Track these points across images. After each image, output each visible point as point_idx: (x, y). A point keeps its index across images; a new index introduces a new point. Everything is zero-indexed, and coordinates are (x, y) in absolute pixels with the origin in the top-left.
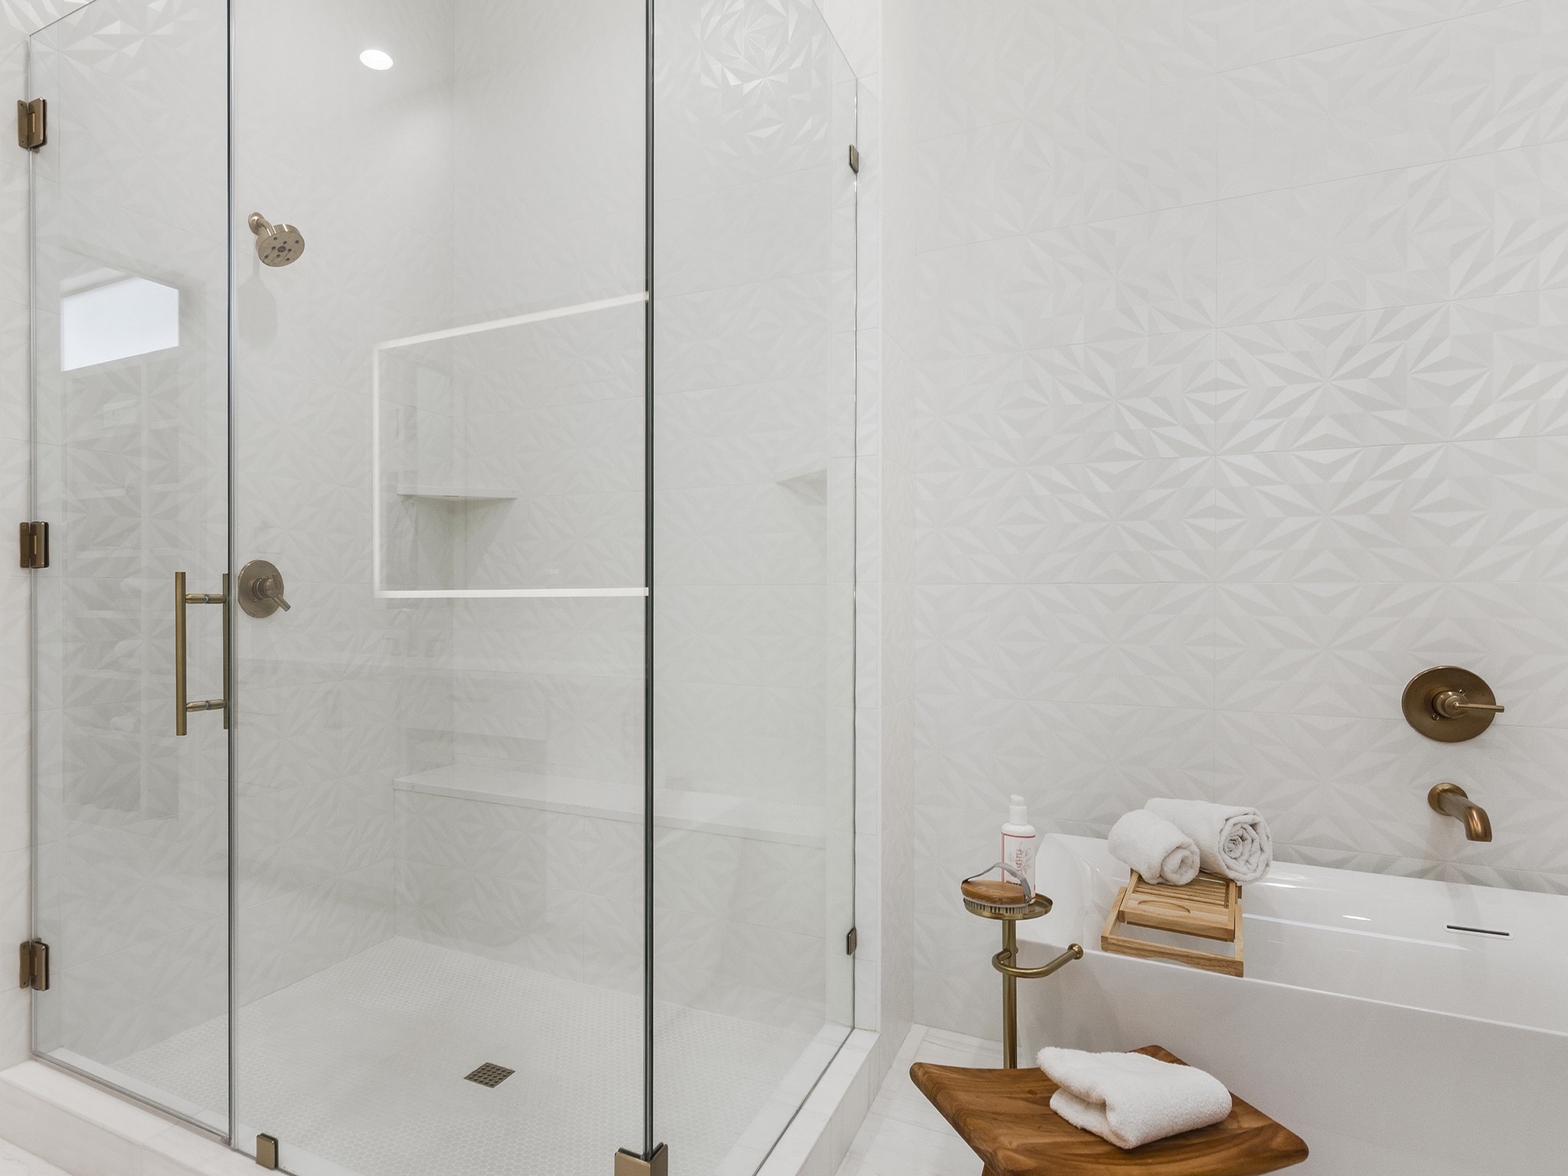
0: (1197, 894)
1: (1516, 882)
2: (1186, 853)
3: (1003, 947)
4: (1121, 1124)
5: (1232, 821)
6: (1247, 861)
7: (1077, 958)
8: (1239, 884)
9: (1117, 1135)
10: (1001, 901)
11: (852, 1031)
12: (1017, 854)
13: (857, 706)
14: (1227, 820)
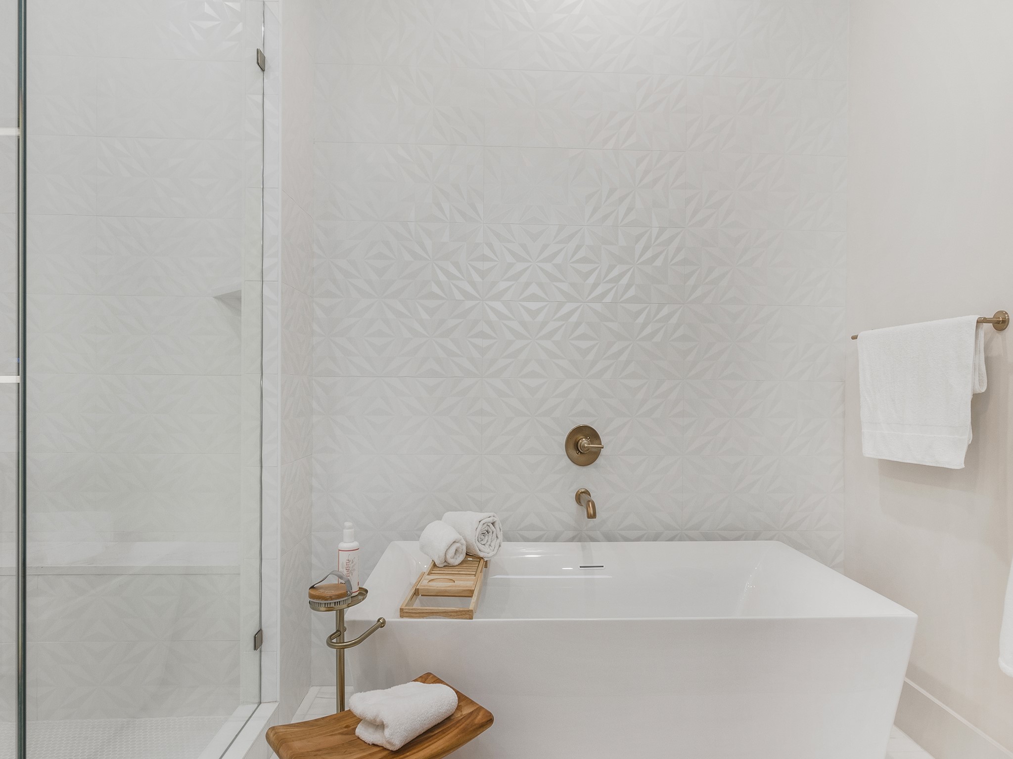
0: (463, 570)
1: (609, 538)
2: (458, 545)
3: (336, 628)
4: (391, 735)
5: (482, 522)
6: (490, 545)
7: (382, 627)
8: (485, 560)
9: (389, 743)
10: (331, 598)
11: (258, 706)
12: (347, 563)
13: (263, 465)
14: (480, 522)
